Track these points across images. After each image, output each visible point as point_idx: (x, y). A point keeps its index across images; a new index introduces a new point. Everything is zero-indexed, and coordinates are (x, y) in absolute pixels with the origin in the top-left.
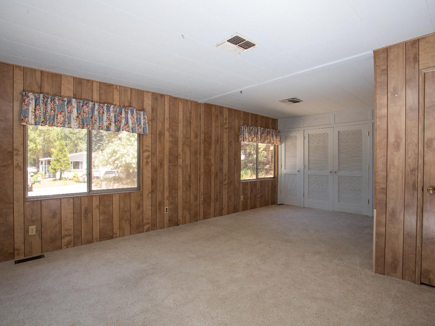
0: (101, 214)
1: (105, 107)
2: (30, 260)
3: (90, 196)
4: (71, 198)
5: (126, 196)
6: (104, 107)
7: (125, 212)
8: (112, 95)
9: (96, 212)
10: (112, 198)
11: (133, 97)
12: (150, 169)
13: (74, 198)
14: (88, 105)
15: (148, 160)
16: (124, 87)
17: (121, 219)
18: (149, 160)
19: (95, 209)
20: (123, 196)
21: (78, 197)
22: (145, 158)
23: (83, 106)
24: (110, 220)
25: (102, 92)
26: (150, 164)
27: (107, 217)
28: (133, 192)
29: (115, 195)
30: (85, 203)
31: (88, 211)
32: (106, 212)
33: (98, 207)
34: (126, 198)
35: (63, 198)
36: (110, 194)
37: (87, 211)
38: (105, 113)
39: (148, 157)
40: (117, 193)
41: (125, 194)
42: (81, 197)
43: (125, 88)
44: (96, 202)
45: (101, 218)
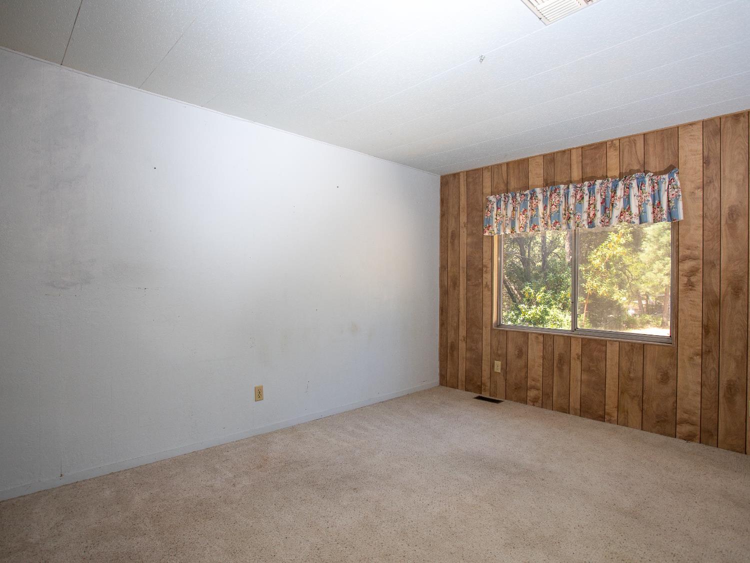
0: (584, 370)
1: (586, 188)
2: (484, 400)
3: (568, 337)
4: (540, 334)
5: (635, 350)
6: (584, 188)
7: (632, 380)
8: (604, 160)
9: (576, 366)
10: (604, 348)
11: (651, 150)
12: (699, 300)
13: (545, 336)
14: (558, 191)
15: (693, 279)
16: (629, 137)
17: (622, 392)
18: (697, 278)
19: (575, 359)
20: (628, 348)
21: (549, 335)
22: (682, 275)
23: (551, 195)
24: (600, 385)
25: (587, 161)
26: (699, 288)
27: (594, 379)
28: (651, 345)
29: (611, 344)
30: (559, 348)
31: (563, 361)
32: (594, 370)
33: (580, 357)
34: (634, 353)
35: (532, 333)
36: (602, 340)
37: (561, 360)
38: (586, 198)
39: (693, 272)
40: (616, 341)
41: (632, 345)
42: (554, 335)
43: (632, 138)
44: (576, 349)
45: (585, 377)
